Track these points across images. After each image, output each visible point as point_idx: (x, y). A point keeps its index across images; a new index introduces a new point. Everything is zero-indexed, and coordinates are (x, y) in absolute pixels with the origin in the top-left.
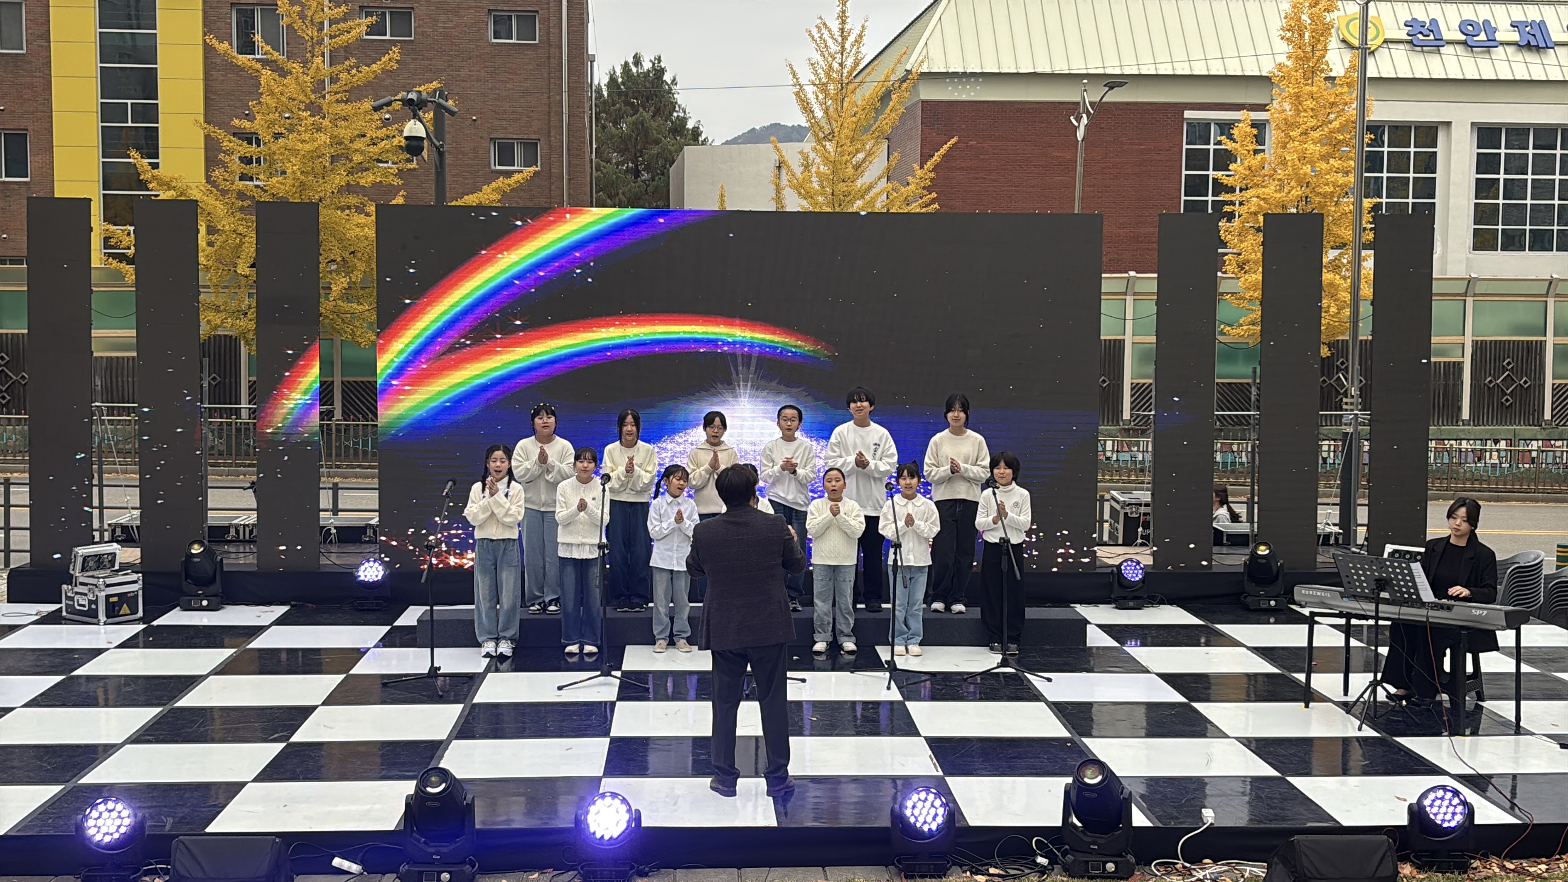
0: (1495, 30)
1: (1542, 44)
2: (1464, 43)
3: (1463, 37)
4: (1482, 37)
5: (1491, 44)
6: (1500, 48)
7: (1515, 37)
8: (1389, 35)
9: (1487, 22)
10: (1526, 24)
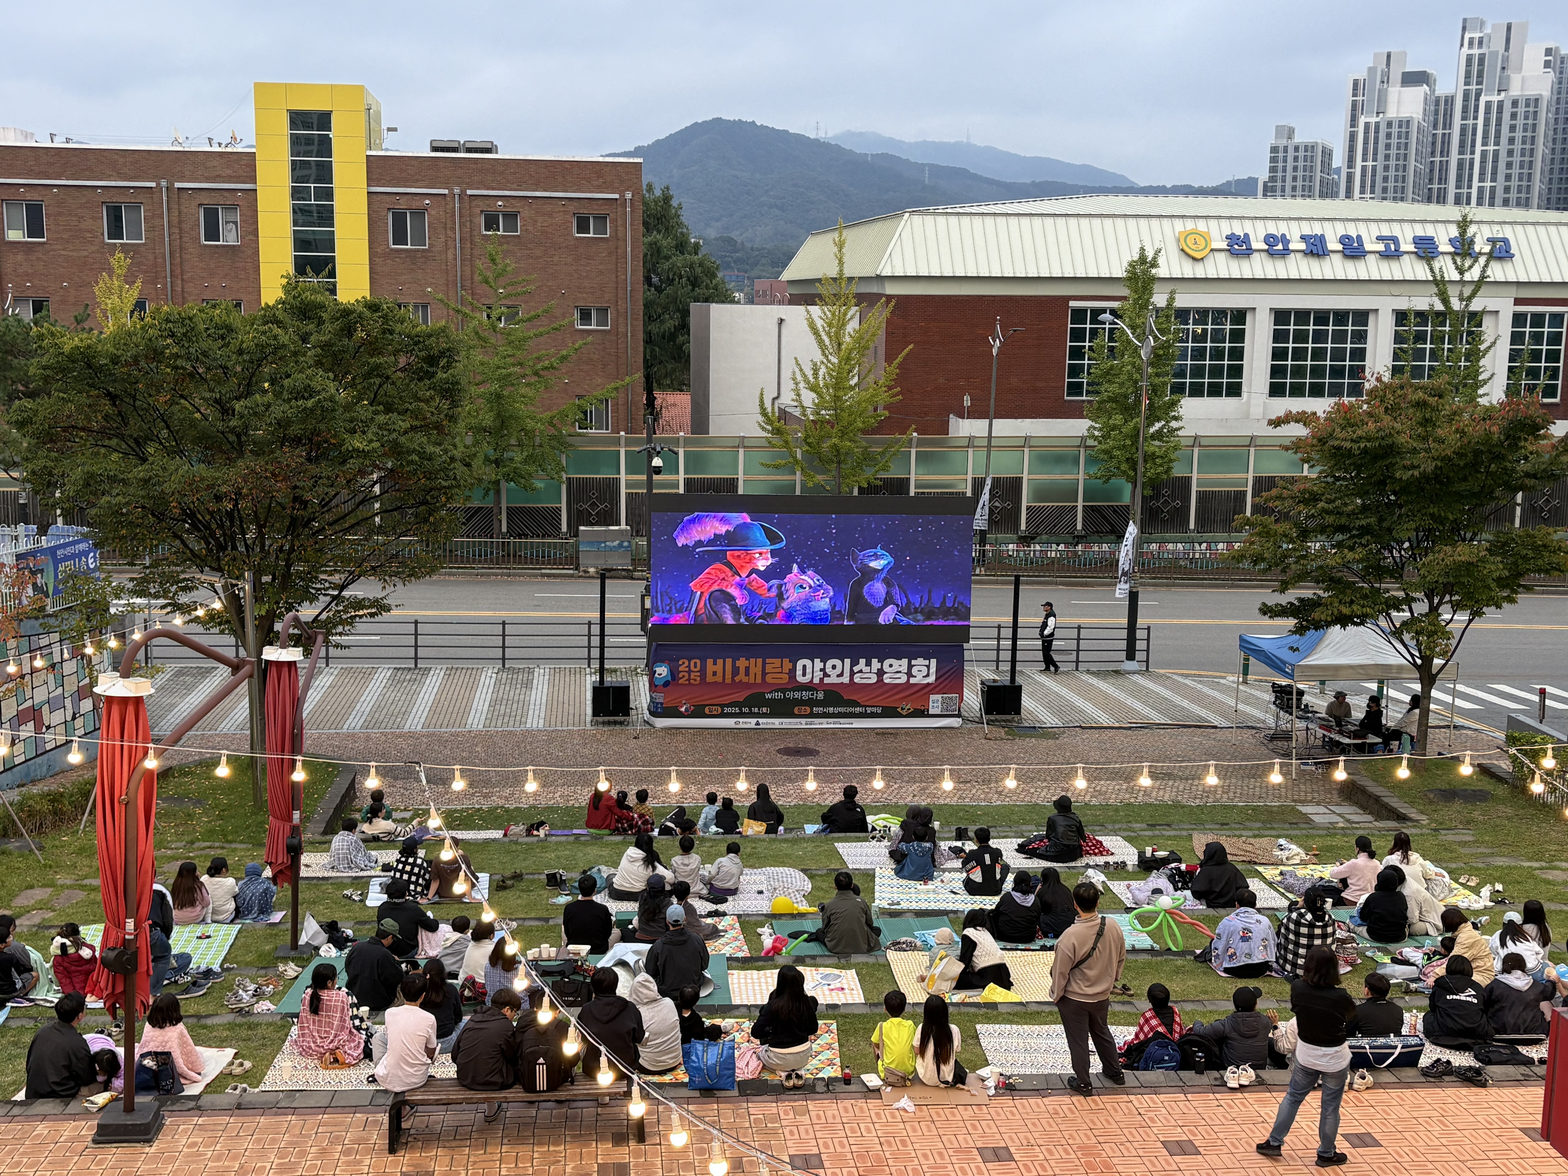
0: (1289, 241)
1: (1321, 253)
2: (1267, 251)
3: (1266, 247)
4: (1280, 247)
5: (1286, 252)
6: (1292, 255)
7: (1303, 246)
8: (1216, 245)
9: (1283, 235)
10: (1311, 237)
